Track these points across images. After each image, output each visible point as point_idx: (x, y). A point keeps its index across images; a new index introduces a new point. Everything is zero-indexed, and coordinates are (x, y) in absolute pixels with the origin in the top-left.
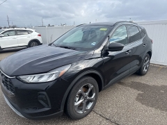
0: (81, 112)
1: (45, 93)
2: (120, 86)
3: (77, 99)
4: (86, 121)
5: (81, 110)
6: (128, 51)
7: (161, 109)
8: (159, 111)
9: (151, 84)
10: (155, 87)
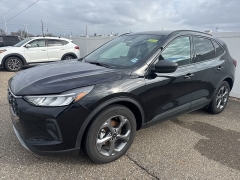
0: (107, 154)
1: (54, 121)
2: (176, 126)
3: (102, 135)
4: (113, 167)
5: (108, 151)
6: (188, 74)
7: (230, 165)
8: (226, 168)
9: (225, 127)
10: (230, 133)
